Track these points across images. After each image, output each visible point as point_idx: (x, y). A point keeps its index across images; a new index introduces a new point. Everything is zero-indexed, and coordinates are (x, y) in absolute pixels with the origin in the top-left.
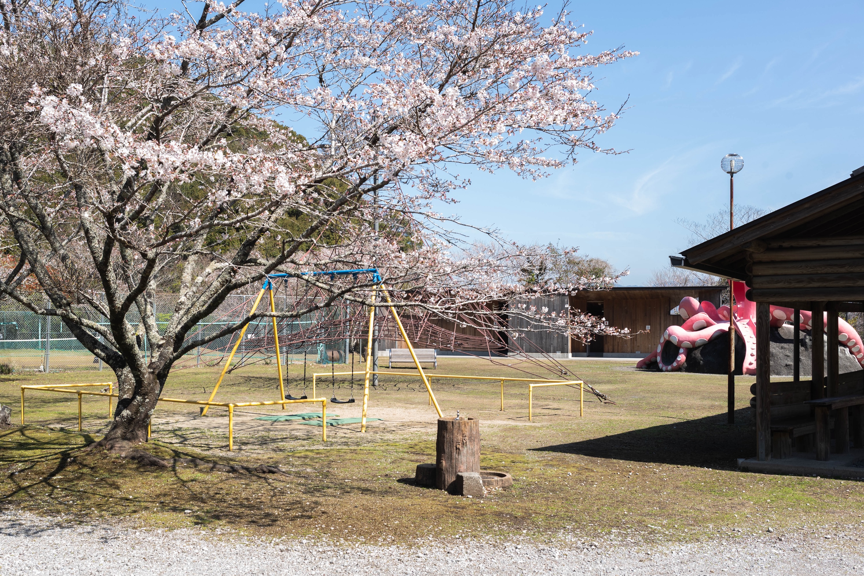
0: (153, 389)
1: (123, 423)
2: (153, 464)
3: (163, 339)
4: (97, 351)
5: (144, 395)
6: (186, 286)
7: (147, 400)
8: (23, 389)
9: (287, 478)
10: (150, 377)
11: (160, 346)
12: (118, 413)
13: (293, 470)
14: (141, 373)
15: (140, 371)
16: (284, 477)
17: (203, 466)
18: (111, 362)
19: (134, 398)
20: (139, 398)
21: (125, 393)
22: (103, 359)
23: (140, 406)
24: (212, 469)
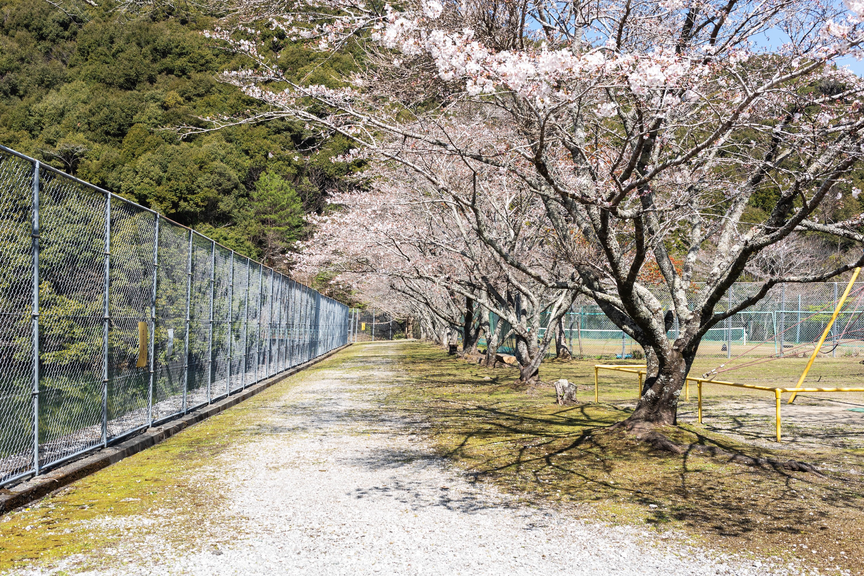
0: (677, 368)
1: (647, 403)
2: (666, 448)
3: (692, 314)
4: (625, 327)
5: (668, 374)
6: (721, 256)
7: (672, 380)
8: (597, 369)
9: (819, 479)
10: (672, 356)
11: (688, 322)
12: (643, 393)
13: (832, 470)
14: (662, 349)
15: (660, 348)
16: (815, 477)
17: (722, 455)
18: (639, 338)
19: (658, 377)
20: (662, 377)
21: (651, 371)
22: (631, 335)
23: (664, 385)
24: (731, 460)
